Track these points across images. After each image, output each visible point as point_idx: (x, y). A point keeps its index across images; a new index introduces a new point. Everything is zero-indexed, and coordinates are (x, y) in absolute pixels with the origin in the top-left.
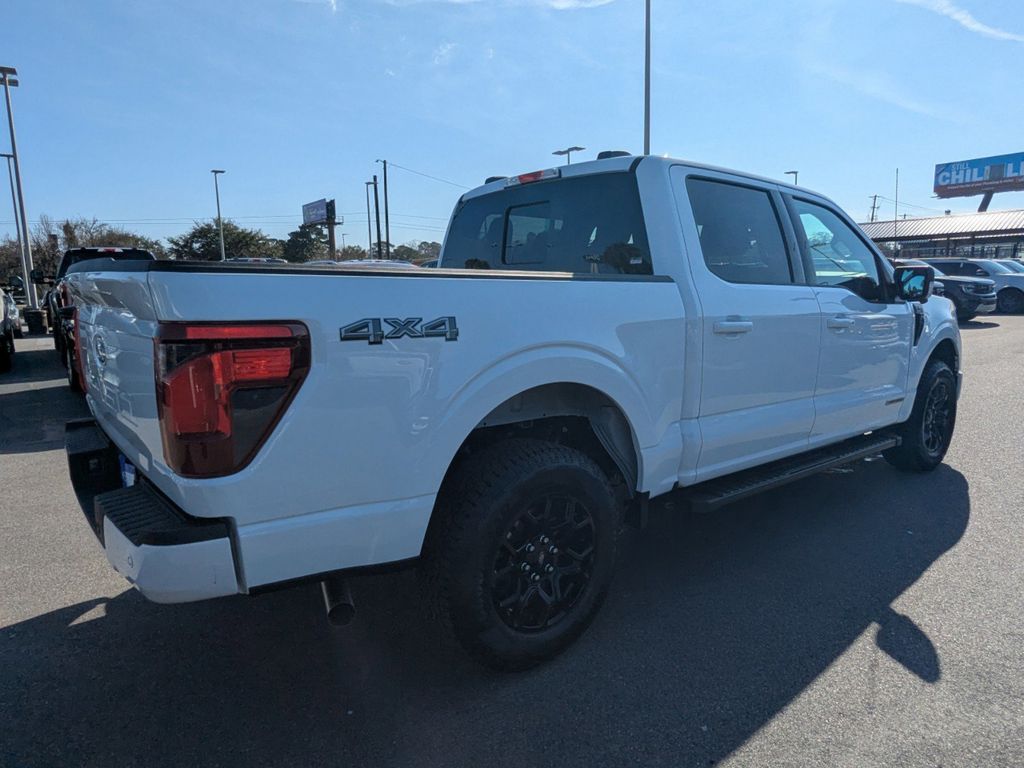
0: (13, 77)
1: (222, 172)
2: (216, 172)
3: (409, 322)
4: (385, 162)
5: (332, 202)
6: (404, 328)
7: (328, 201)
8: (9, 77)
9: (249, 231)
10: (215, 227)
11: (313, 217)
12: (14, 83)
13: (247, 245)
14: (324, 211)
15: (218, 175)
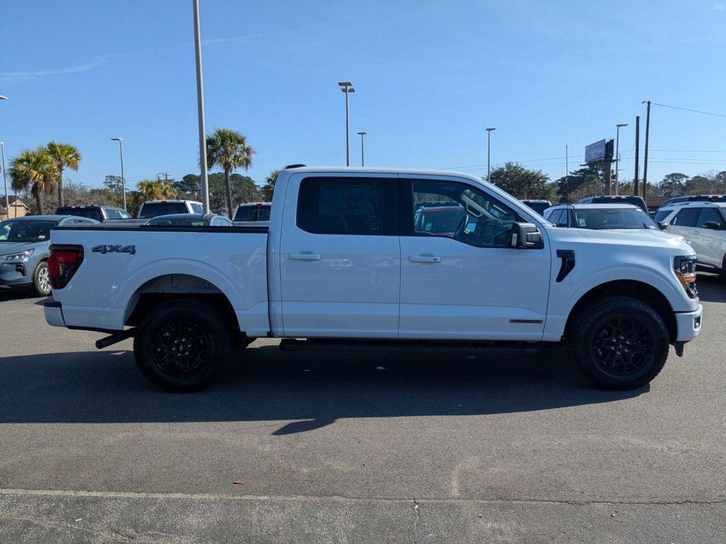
0: (351, 87)
1: (494, 129)
2: (490, 130)
3: (117, 246)
4: (649, 103)
5: (612, 141)
6: (114, 249)
7: (607, 141)
8: (348, 87)
9: (531, 172)
10: (505, 170)
11: (593, 156)
12: (352, 91)
13: (529, 183)
14: (602, 151)
15: (491, 131)
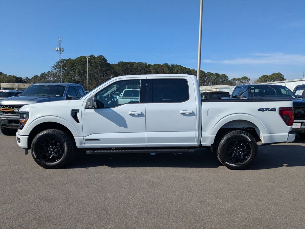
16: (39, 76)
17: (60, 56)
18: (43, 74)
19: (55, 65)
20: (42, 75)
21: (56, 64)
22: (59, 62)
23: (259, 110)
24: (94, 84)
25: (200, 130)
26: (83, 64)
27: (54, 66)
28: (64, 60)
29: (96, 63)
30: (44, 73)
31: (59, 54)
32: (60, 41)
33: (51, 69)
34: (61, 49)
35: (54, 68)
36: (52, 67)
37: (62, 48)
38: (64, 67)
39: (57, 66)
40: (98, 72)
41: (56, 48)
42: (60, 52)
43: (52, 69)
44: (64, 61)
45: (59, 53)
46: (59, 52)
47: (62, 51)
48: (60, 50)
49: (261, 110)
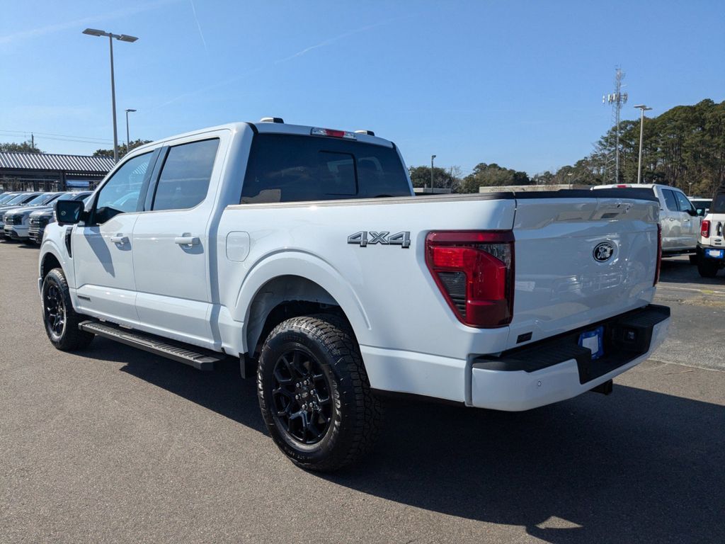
16: (573, 166)
17: (618, 114)
18: (582, 161)
19: (603, 138)
20: (580, 163)
21: (606, 136)
22: (615, 129)
23: (354, 240)
24: (707, 177)
25: (216, 302)
26: (678, 128)
27: (603, 140)
28: (628, 122)
29: (717, 121)
30: (583, 159)
31: (615, 110)
32: (620, 77)
33: (594, 148)
34: (620, 96)
35: (603, 145)
36: (597, 142)
37: (622, 94)
38: (628, 141)
39: (609, 141)
40: (719, 145)
41: (609, 96)
42: (618, 104)
43: (596, 148)
44: (627, 126)
45: (616, 106)
46: (615, 104)
47: (622, 102)
48: (619, 100)
49: (358, 240)
